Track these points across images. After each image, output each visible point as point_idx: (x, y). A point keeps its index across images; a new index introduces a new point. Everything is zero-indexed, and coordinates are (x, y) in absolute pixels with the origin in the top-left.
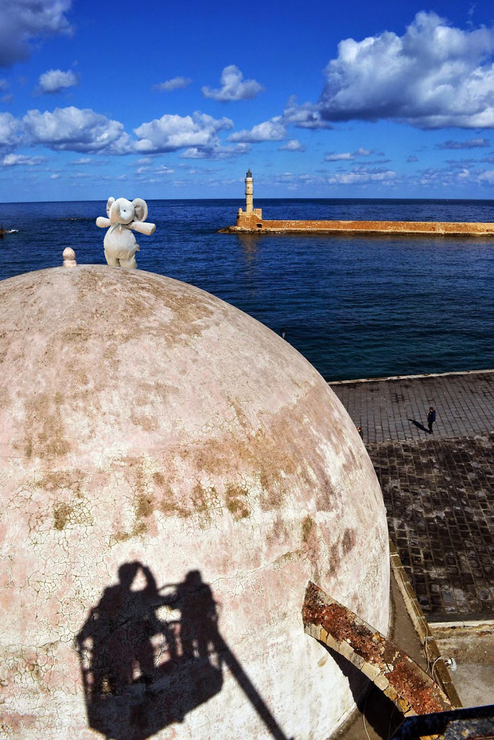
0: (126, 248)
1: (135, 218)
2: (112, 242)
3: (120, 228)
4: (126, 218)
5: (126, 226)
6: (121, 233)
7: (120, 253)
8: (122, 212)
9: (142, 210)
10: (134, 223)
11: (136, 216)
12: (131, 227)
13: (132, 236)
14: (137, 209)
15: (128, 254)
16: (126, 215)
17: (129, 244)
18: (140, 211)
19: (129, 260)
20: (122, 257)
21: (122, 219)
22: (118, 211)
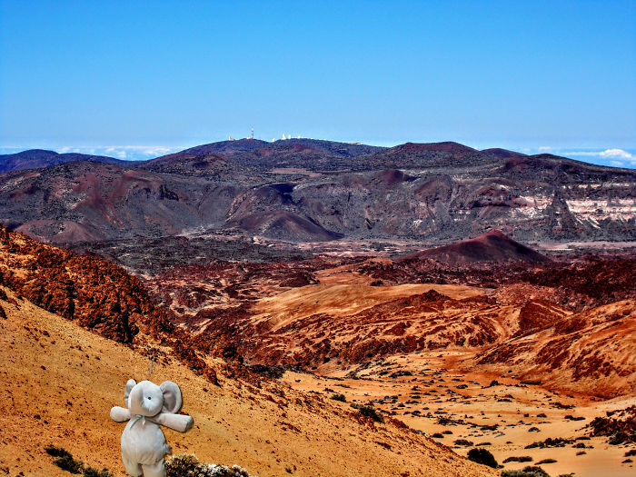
0: (151, 449)
1: (164, 408)
2: (133, 441)
3: (144, 422)
4: (151, 408)
5: (152, 418)
6: (144, 428)
7: (142, 456)
8: (146, 399)
9: (174, 398)
10: (162, 416)
11: (165, 405)
12: (158, 420)
13: (159, 432)
14: (167, 396)
15: (155, 457)
16: (151, 404)
17: (155, 445)
18: (170, 398)
19: (155, 465)
20: (145, 462)
21: (146, 410)
22: (141, 399)
